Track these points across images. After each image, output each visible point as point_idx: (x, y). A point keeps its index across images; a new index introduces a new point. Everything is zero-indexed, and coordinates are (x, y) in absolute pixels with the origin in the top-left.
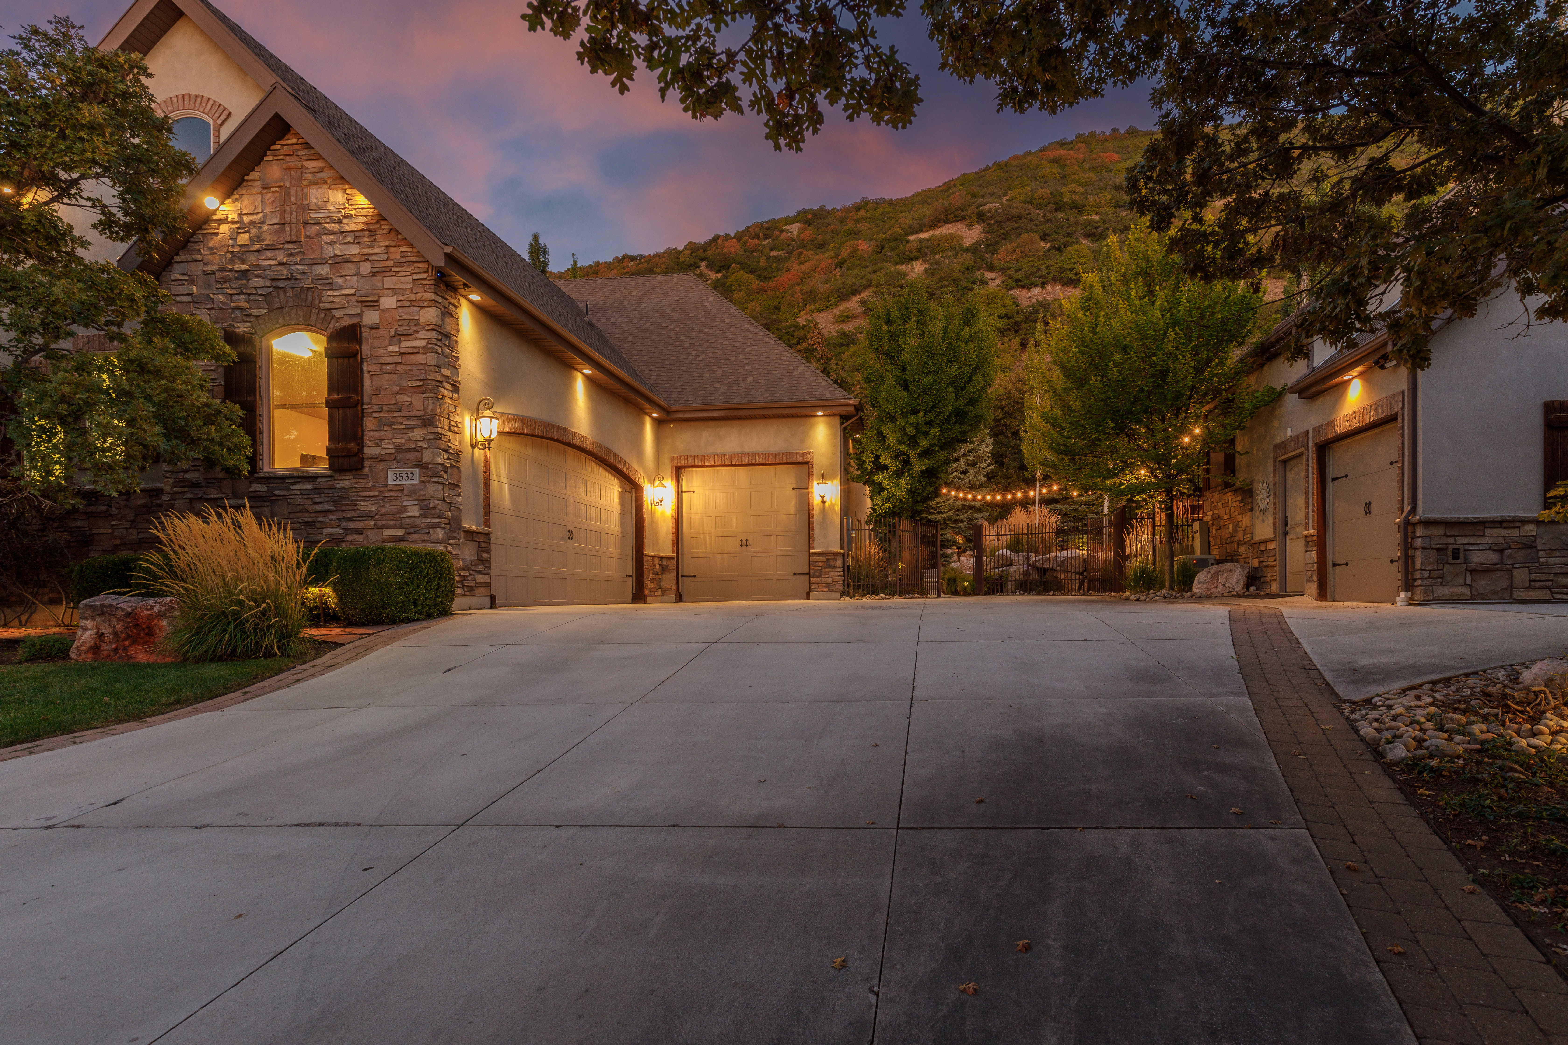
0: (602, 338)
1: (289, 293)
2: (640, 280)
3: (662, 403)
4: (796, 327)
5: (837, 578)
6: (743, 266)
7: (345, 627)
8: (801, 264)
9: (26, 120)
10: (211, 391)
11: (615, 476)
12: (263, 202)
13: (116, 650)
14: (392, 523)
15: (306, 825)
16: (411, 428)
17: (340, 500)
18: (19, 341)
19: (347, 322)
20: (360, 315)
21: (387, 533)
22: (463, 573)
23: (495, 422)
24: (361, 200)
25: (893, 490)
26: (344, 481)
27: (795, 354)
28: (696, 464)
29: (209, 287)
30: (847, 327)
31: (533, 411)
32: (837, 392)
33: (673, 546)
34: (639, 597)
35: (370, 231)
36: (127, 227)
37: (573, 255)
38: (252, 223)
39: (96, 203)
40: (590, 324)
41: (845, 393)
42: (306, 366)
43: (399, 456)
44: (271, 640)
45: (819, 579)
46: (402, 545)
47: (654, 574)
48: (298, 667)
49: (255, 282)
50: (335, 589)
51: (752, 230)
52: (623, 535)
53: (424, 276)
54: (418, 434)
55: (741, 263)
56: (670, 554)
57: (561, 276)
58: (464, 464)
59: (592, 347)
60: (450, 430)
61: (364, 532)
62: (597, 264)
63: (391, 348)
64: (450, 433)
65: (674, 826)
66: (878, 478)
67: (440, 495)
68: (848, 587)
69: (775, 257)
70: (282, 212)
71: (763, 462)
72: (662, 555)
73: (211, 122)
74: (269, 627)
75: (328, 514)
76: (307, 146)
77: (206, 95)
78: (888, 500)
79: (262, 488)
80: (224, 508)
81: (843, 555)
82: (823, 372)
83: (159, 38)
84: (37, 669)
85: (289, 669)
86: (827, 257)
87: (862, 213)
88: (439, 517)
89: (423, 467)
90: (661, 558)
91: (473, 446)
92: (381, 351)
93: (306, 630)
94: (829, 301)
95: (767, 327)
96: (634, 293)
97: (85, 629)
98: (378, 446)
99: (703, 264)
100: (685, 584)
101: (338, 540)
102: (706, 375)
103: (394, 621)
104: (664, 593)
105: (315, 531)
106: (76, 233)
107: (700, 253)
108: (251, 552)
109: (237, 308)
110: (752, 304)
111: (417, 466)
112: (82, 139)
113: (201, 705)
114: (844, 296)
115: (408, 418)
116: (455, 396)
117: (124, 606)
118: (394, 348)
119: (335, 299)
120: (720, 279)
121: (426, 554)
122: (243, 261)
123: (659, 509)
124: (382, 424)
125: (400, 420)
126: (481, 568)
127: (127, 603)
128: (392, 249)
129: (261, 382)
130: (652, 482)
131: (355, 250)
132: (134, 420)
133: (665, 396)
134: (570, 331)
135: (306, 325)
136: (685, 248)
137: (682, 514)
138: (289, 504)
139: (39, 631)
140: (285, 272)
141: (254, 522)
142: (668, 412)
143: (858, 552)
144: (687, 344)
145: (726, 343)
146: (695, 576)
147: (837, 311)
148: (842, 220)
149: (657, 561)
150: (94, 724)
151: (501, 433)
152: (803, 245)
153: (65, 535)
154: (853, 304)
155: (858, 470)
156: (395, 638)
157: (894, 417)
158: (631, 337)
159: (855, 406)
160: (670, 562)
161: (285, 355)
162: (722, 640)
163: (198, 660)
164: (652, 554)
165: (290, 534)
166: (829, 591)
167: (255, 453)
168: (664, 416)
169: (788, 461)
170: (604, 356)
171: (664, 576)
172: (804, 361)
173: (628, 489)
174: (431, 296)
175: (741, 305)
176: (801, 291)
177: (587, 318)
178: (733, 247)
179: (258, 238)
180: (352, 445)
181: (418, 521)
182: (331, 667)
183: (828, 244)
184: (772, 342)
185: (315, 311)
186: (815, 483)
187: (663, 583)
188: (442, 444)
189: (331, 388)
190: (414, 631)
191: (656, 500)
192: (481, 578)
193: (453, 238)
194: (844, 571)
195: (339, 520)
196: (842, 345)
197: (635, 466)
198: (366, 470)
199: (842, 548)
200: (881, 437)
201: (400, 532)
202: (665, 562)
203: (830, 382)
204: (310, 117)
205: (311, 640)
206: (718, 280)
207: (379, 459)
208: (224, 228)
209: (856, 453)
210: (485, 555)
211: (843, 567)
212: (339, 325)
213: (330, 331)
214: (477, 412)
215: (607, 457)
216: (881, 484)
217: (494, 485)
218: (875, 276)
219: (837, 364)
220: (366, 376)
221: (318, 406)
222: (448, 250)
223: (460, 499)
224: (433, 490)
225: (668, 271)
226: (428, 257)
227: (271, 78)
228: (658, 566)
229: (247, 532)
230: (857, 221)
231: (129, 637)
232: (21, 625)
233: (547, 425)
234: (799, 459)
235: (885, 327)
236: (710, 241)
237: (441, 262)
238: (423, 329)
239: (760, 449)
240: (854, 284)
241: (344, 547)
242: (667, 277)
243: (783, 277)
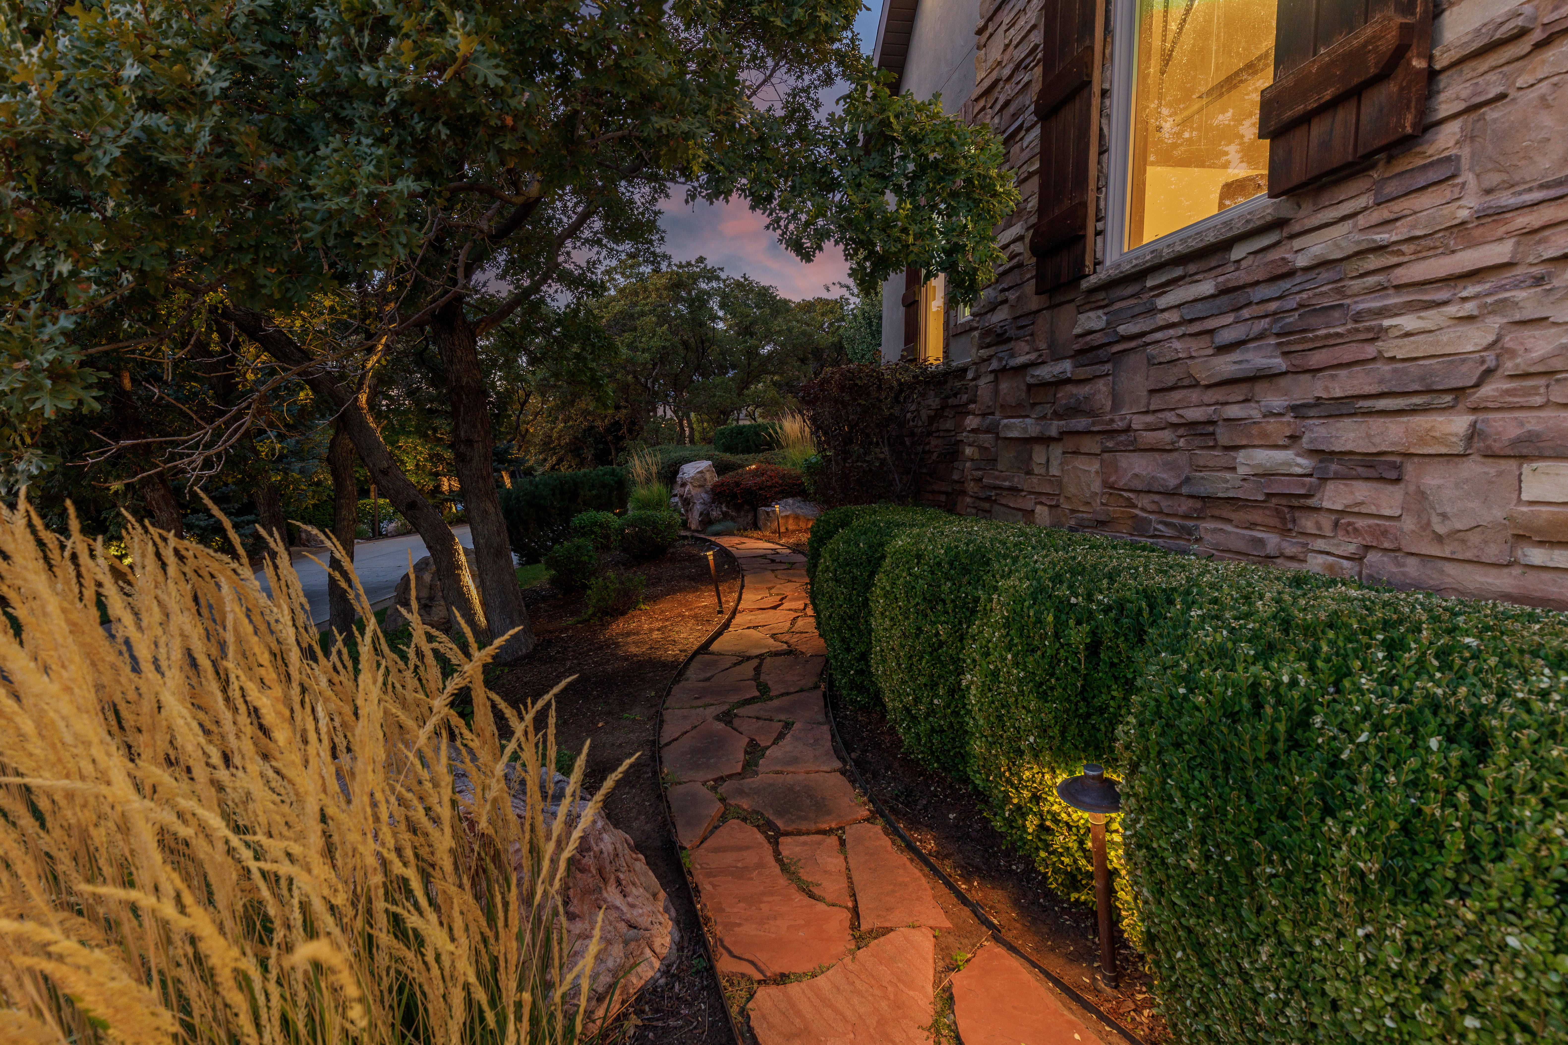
17: (1312, 320)
61: (1410, 468)
75: (1259, 388)
138: (1151, 362)
195: (1299, 411)
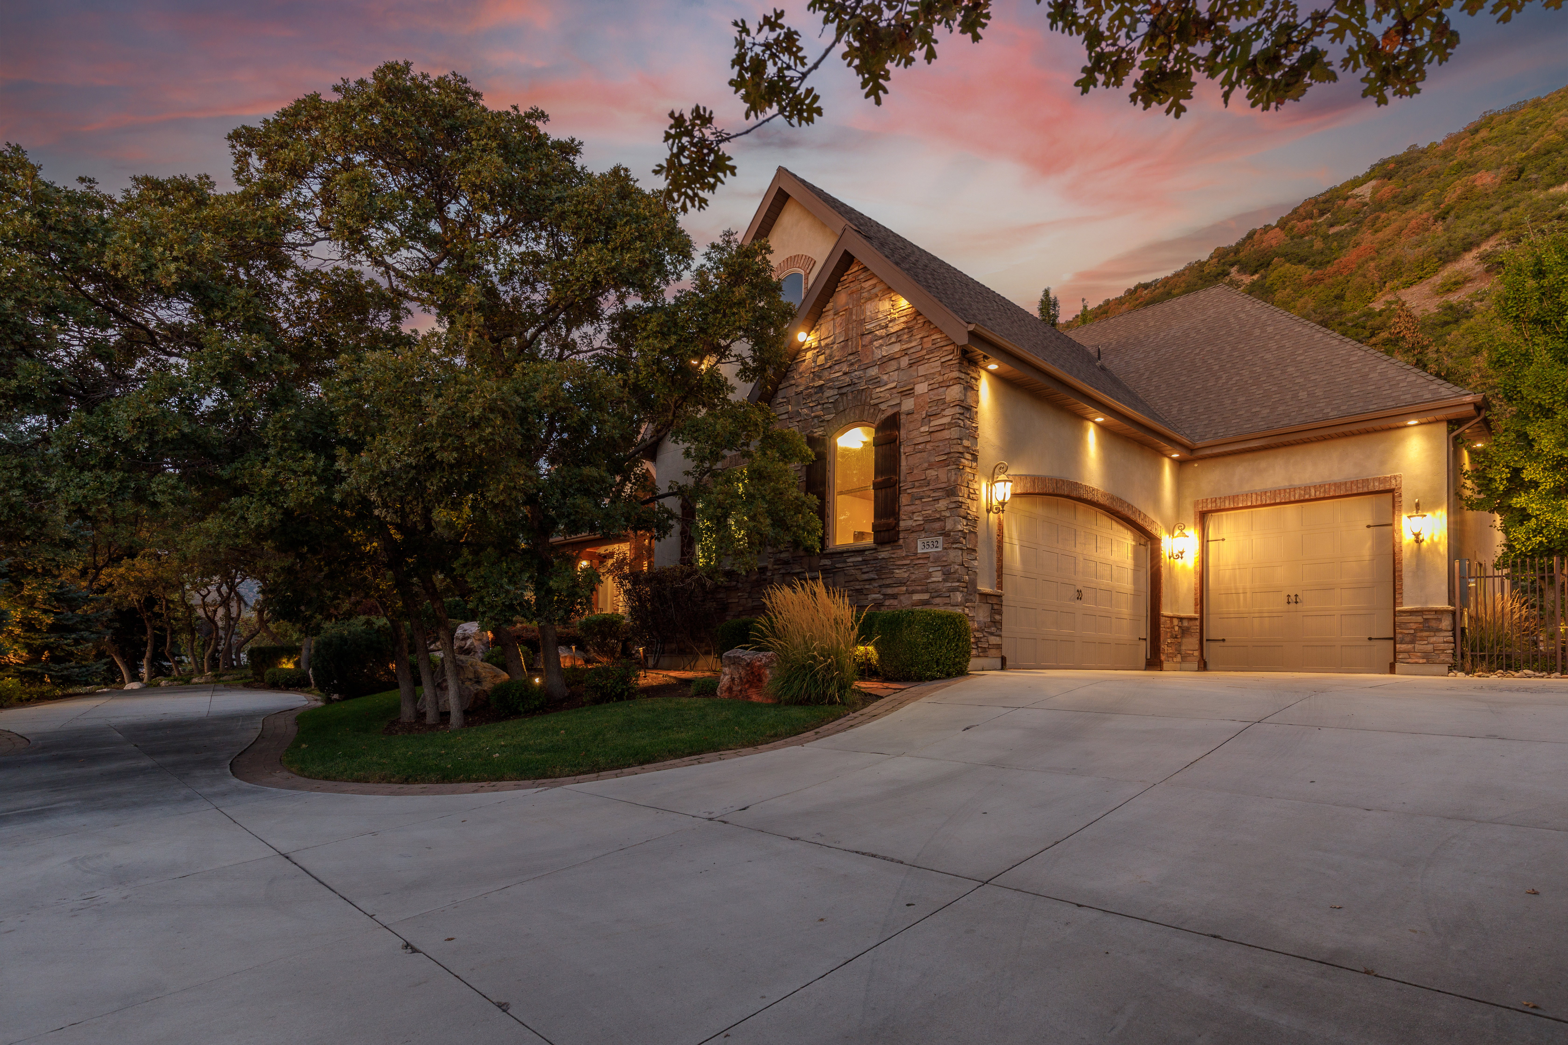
0: (1115, 381)
1: (850, 397)
2: (1158, 308)
3: (1185, 441)
4: (1370, 315)
5: (1442, 646)
6: (1288, 257)
7: (884, 682)
8: (1376, 232)
9: (707, 310)
10: (798, 487)
11: (1127, 529)
12: (834, 326)
13: (741, 691)
14: (919, 588)
15: (863, 854)
16: (937, 500)
17: (882, 569)
18: (697, 467)
19: (890, 412)
20: (899, 404)
21: (916, 597)
22: (978, 634)
23: (1009, 484)
24: (903, 303)
25: (1549, 516)
26: (884, 553)
27: (1372, 351)
28: (1227, 506)
29: (798, 404)
30: (1454, 298)
31: (1044, 470)
32: (1442, 389)
33: (1196, 605)
34: (1154, 662)
35: (909, 329)
36: (755, 370)
37: (1083, 300)
38: (827, 345)
39: (740, 358)
40: (1103, 369)
41: (1457, 389)
42: (858, 455)
43: (927, 526)
44: (833, 690)
45: (1410, 646)
46: (927, 608)
47: (1172, 637)
48: (851, 715)
49: (829, 393)
50: (876, 648)
51: (1301, 210)
52: (1136, 594)
53: (950, 357)
54: (942, 504)
55: (1285, 255)
56: (1193, 615)
57: (1069, 325)
58: (980, 529)
59: (1105, 392)
60: (969, 497)
61: (899, 597)
62: (1107, 302)
63: (922, 429)
64: (969, 501)
65: (1215, 937)
66: (1519, 501)
67: (959, 560)
68: (1462, 657)
69: (1336, 234)
70: (846, 331)
71: (1322, 495)
72: (1182, 615)
73: (803, 273)
74: (832, 679)
75: (872, 582)
76: (865, 269)
77: (801, 253)
78: (1538, 531)
79: (827, 562)
80: (805, 580)
81: (1454, 613)
82: (1416, 365)
83: (774, 221)
84: (701, 701)
85: (845, 716)
86: (1422, 210)
87: (1484, 133)
88: (959, 581)
89: (946, 534)
90: (1181, 619)
91: (988, 511)
92: (915, 433)
93: (856, 683)
94: (1423, 269)
95: (1324, 324)
96: (1151, 324)
97: (725, 674)
98: (911, 519)
99: (1234, 270)
100: (1211, 650)
101: (879, 605)
102: (1241, 399)
103: (920, 679)
104: (1184, 659)
105: (863, 597)
106: (729, 383)
107: (1231, 258)
108: (821, 615)
109: (815, 417)
110: (1302, 300)
111: (941, 534)
112: (734, 314)
113: (789, 740)
114: (1447, 256)
115: (934, 490)
116: (974, 464)
117: (746, 657)
118: (925, 429)
119: (882, 395)
120: (1258, 281)
121: (948, 617)
122: (820, 378)
123: (1179, 563)
124: (915, 498)
125: (928, 493)
126: (993, 629)
127: (747, 655)
128: (925, 340)
129: (829, 475)
130: (1171, 532)
131: (897, 348)
132: (755, 515)
133: (1188, 432)
134: (1083, 380)
135: (859, 422)
136: (1211, 257)
137: (1208, 567)
138: (846, 574)
139: (699, 674)
140: (847, 379)
141: (824, 590)
142: (1191, 450)
143: (1481, 608)
144: (1216, 368)
145: (1268, 356)
146: (1224, 640)
147: (1437, 280)
148: (1445, 156)
149: (1176, 622)
150: (730, 746)
151: (1014, 495)
152: (1380, 206)
153: (714, 604)
154: (1469, 262)
155: (1479, 493)
156: (921, 695)
157: (1549, 410)
158: (1147, 374)
159: (1475, 404)
160: (1192, 623)
161: (846, 450)
162: (1268, 720)
163: (788, 703)
164: (1170, 614)
165: (847, 600)
166: (1428, 662)
167: (824, 534)
168: (1186, 455)
169: (1360, 491)
170: (1118, 399)
171: (1184, 640)
172: (1386, 357)
173: (1142, 541)
174: (956, 374)
175: (1286, 305)
176: (1376, 267)
177: (1098, 364)
178: (1277, 238)
179: (830, 357)
180: (891, 520)
181: (941, 586)
182: (874, 716)
183: (1422, 194)
184: (1336, 342)
185: (867, 408)
186: (1404, 516)
187: (1183, 648)
188: (962, 512)
189: (878, 472)
190: (937, 689)
191: (1176, 552)
192: (993, 640)
193: (974, 315)
194: (1454, 636)
195: (881, 586)
196: (1446, 323)
197: (1151, 515)
198: (901, 541)
199: (1450, 602)
200: (1526, 442)
201: (926, 596)
202: (1186, 624)
203: (1431, 378)
204: (867, 244)
205: (859, 692)
206: (1253, 284)
207: (910, 530)
208: (809, 355)
209: (1477, 470)
210: (997, 617)
211: (1454, 630)
212: (883, 417)
213: (877, 423)
214: (992, 479)
215: (1120, 509)
216: (1525, 509)
217: (1007, 547)
218: (1507, 214)
219: (1437, 351)
220: (903, 457)
221: (865, 488)
222: (971, 327)
223: (976, 563)
224: (954, 555)
225: (1190, 289)
226: (954, 339)
227: (841, 222)
228: (1177, 628)
229: (820, 600)
230: (1474, 148)
231: (748, 681)
232: (691, 670)
233: (1057, 481)
234: (1378, 486)
235: (1531, 283)
236: (1244, 240)
237: (963, 340)
238: (949, 407)
239: (1317, 480)
240: (1468, 235)
241: (884, 610)
242: (1192, 296)
243: (1349, 256)
